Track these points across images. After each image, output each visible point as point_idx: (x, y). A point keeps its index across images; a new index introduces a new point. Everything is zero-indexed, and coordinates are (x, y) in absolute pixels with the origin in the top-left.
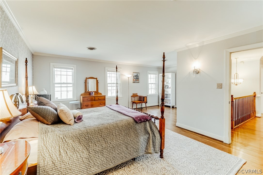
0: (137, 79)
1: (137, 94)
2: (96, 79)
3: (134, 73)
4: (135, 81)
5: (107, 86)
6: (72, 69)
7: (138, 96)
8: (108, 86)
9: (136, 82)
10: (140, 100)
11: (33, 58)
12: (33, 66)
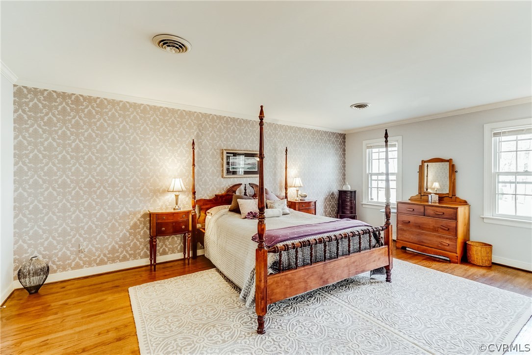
5: (494, 182)
6: (394, 145)
11: (344, 138)
12: (344, 150)
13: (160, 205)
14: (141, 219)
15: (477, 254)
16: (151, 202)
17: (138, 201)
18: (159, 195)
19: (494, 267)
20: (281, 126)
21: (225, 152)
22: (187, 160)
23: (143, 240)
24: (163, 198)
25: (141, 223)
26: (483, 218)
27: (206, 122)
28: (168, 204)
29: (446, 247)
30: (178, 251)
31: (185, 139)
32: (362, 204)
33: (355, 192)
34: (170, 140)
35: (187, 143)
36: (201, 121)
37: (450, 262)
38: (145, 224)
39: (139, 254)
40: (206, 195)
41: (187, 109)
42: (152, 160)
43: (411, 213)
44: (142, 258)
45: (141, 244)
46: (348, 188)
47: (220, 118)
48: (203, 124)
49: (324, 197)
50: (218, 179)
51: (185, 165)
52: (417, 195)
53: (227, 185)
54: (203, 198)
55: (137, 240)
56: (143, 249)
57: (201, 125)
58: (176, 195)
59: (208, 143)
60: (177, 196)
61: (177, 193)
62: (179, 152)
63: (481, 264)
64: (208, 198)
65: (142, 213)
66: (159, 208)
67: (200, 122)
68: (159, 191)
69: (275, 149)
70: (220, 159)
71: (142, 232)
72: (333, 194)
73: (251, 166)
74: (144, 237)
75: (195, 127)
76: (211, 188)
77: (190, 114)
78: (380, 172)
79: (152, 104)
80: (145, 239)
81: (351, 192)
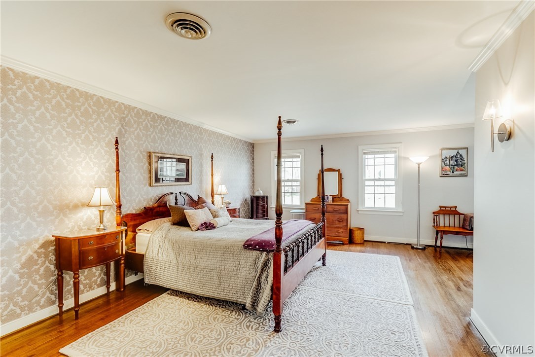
0: (456, 165)
1: (456, 207)
2: (338, 171)
3: (442, 149)
4: (449, 173)
5: (364, 186)
6: (298, 157)
7: (460, 214)
8: (366, 184)
9: (451, 174)
10: (463, 228)
11: (253, 147)
12: (253, 159)
13: (70, 226)
14: (40, 251)
15: (357, 236)
16: (56, 223)
17: (34, 224)
18: (68, 212)
19: (366, 243)
20: (206, 131)
21: (153, 155)
22: (107, 164)
23: (44, 281)
24: (74, 216)
25: (39, 257)
26: (358, 211)
27: (129, 117)
28: (82, 224)
29: (340, 234)
30: (97, 285)
31: (104, 136)
32: (271, 208)
33: (267, 197)
34: (83, 136)
35: (106, 141)
36: (124, 114)
37: (343, 244)
38: (46, 256)
39: (38, 302)
40: (131, 208)
41: (106, 96)
42: (55, 162)
43: (316, 211)
44: (42, 307)
45: (40, 288)
46: (260, 193)
47: (147, 113)
48: (127, 119)
49: (240, 203)
50: (145, 188)
51: (105, 170)
52: (317, 197)
53: (155, 196)
54: (128, 212)
55: (35, 282)
56: (44, 294)
57: (124, 119)
58: (100, 211)
59: (133, 143)
60: (102, 213)
61: (102, 208)
62: (95, 153)
63: (359, 242)
64: (134, 212)
65: (41, 241)
66: (68, 230)
67: (122, 115)
68: (68, 206)
69: (201, 155)
70: (147, 164)
71: (42, 269)
72: (246, 200)
73: (180, 173)
74: (46, 275)
75: (117, 121)
76: (137, 200)
77: (110, 103)
78: (286, 179)
79: (54, 79)
80: (46, 278)
81: (263, 197)
